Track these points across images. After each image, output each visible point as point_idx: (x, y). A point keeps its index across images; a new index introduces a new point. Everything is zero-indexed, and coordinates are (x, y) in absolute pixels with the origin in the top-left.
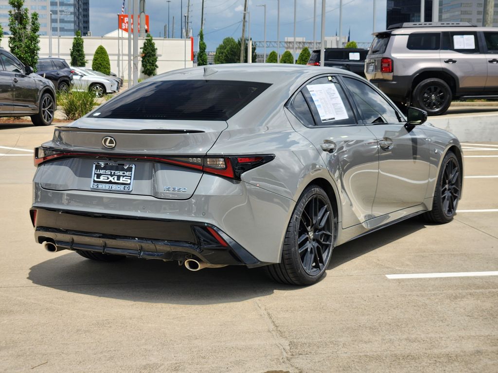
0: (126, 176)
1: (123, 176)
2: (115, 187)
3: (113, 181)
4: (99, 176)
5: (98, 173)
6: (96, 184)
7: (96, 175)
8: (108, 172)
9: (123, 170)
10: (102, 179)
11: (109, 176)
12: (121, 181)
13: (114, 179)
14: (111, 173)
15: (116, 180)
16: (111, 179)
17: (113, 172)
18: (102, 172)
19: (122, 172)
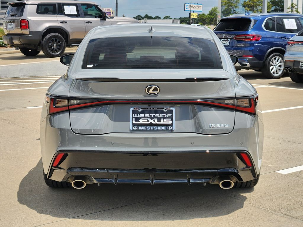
0: (166, 118)
1: (164, 119)
2: (156, 128)
3: (154, 123)
4: (137, 119)
5: (136, 116)
6: (136, 126)
7: (134, 119)
8: (147, 115)
9: (163, 112)
10: (141, 122)
11: (149, 119)
12: (162, 122)
13: (154, 121)
14: (151, 116)
15: (157, 122)
16: (151, 121)
17: (152, 115)
18: (140, 116)
19: (162, 115)
